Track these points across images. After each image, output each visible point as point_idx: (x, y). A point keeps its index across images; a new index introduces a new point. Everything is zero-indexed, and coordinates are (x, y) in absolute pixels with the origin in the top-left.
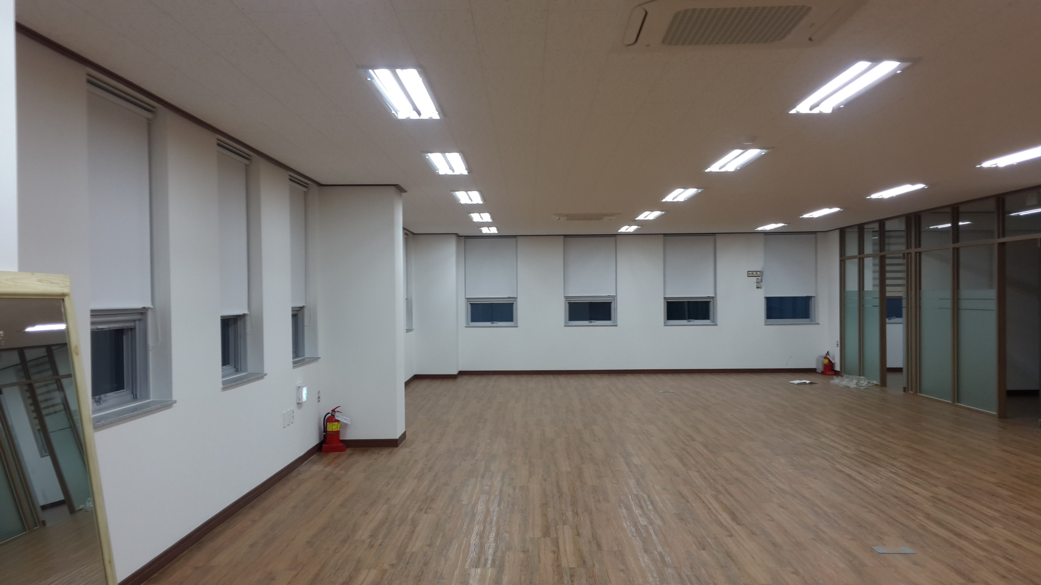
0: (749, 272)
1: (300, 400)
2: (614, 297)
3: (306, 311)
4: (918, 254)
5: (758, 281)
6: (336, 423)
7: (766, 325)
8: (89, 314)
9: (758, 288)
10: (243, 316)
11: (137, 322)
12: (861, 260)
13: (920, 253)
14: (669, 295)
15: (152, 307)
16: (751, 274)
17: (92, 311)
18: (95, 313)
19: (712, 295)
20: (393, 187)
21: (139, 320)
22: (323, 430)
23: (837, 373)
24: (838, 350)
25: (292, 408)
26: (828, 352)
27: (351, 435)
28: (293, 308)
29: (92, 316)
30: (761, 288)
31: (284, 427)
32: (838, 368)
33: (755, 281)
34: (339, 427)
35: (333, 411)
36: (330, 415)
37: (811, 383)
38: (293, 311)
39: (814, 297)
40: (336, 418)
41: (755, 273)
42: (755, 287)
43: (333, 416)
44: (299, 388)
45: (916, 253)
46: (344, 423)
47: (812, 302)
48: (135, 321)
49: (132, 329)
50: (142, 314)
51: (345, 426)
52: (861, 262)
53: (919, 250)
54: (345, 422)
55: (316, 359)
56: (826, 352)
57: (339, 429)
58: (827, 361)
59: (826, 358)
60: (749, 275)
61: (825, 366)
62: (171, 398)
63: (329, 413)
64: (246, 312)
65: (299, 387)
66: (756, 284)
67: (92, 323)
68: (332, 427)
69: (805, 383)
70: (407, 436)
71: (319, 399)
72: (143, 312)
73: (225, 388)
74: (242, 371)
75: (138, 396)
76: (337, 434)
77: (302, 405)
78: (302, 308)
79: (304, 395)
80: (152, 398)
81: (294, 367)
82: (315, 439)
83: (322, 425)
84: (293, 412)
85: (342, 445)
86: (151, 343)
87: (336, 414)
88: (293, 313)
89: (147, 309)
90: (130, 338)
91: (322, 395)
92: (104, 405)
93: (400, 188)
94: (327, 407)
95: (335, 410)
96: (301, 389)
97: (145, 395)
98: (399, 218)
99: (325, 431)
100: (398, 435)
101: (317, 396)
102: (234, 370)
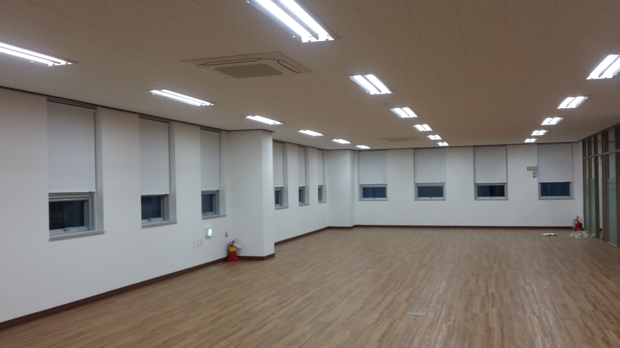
0: (528, 168)
1: (207, 235)
2: (444, 183)
3: (220, 193)
4: (607, 156)
5: (534, 173)
6: (234, 247)
7: (539, 199)
8: (48, 195)
9: (534, 177)
10: (166, 195)
12: (590, 160)
13: (608, 155)
14: (479, 181)
16: (529, 169)
17: (49, 194)
18: (50, 194)
19: (505, 182)
23: (583, 230)
24: (583, 215)
25: (201, 239)
26: (578, 216)
27: (243, 254)
28: (202, 192)
29: (49, 196)
30: (536, 177)
31: (194, 247)
32: (583, 227)
33: (532, 173)
34: (235, 249)
35: (233, 241)
36: (231, 244)
37: (554, 235)
39: (572, 182)
40: (234, 245)
41: (532, 168)
42: (532, 176)
43: (232, 244)
44: (207, 230)
45: (605, 155)
47: (571, 185)
48: (88, 197)
49: (88, 201)
51: (239, 249)
52: (590, 161)
53: (607, 153)
54: (239, 247)
55: (225, 216)
56: (577, 217)
57: (235, 251)
58: (577, 222)
59: (576, 220)
60: (528, 169)
61: (576, 225)
62: (104, 230)
63: (230, 243)
64: (168, 193)
66: (533, 175)
67: (49, 199)
68: (232, 250)
69: (551, 235)
70: (276, 256)
71: (226, 235)
72: (92, 194)
73: (144, 227)
74: (167, 220)
75: (90, 229)
76: (235, 253)
77: (208, 237)
78: (218, 191)
79: (210, 233)
80: (96, 230)
81: (203, 219)
82: (222, 255)
83: (227, 247)
84: (202, 241)
85: (237, 259)
86: (96, 206)
87: (234, 243)
88: (203, 194)
89: (94, 192)
90: (87, 205)
91: (228, 234)
92: (68, 232)
93: (266, 130)
94: (230, 240)
95: (235, 241)
96: (208, 230)
97: (93, 229)
98: (268, 145)
99: (229, 251)
100: (265, 254)
101: (225, 234)
102: (163, 220)
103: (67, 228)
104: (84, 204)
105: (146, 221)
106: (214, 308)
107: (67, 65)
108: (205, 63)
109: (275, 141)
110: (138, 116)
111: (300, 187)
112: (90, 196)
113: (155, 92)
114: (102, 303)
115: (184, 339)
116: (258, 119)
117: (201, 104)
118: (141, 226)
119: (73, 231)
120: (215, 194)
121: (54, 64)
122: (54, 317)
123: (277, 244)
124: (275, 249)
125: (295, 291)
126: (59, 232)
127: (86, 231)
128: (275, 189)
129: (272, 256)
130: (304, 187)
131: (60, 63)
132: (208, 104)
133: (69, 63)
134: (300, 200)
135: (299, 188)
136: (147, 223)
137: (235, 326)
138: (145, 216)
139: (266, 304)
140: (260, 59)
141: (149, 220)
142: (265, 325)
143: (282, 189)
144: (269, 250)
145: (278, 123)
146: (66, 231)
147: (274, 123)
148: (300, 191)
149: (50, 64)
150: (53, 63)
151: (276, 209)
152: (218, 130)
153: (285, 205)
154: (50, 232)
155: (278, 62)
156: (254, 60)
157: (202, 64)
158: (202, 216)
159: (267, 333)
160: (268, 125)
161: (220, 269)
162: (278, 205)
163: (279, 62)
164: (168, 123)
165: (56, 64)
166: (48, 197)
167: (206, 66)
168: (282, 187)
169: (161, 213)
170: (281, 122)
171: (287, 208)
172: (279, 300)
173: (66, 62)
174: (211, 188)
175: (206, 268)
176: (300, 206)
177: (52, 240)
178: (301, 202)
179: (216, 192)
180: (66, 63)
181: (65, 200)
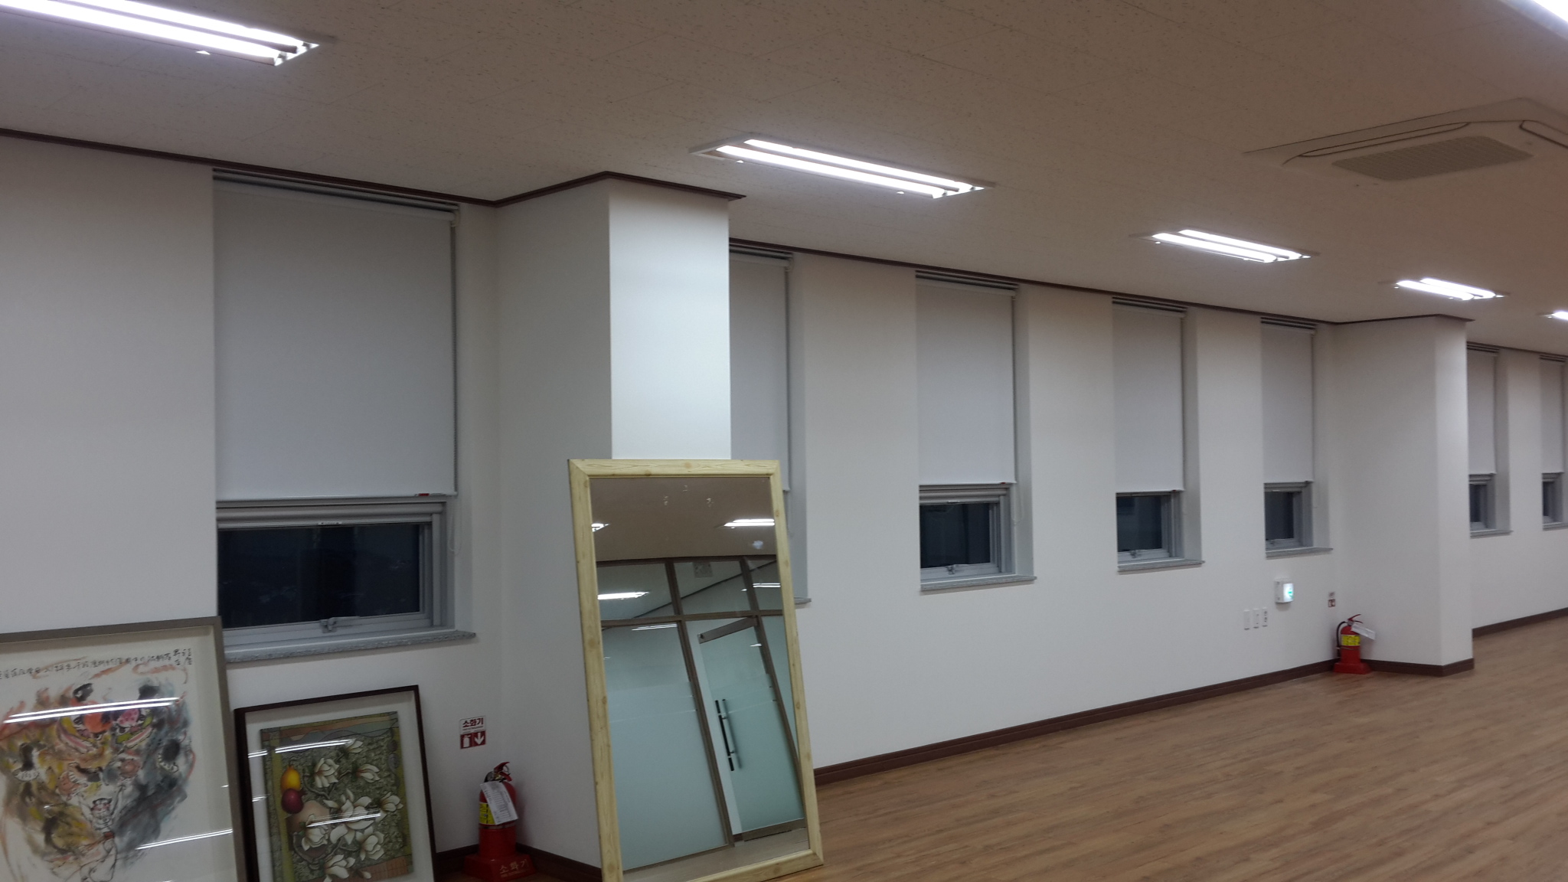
1: (1279, 599)
3: (1314, 489)
6: (1353, 636)
8: (917, 489)
10: (1176, 493)
11: (1002, 497)
15: (1014, 482)
17: (921, 486)
18: (923, 489)
20: (1434, 317)
21: (1004, 495)
22: (1336, 644)
25: (1265, 608)
27: (1379, 654)
28: (1267, 486)
29: (921, 491)
31: (1247, 629)
34: (1357, 641)
35: (1350, 619)
36: (1344, 625)
38: (1265, 488)
40: (1353, 629)
43: (1350, 626)
44: (1279, 586)
46: (1366, 638)
48: (999, 496)
49: (997, 504)
50: (1007, 489)
51: (1369, 642)
54: (1367, 636)
55: (1328, 550)
57: (1357, 644)
62: (1033, 574)
63: (1344, 622)
64: (1179, 487)
65: (1278, 583)
67: (921, 498)
68: (1348, 641)
70: (1477, 666)
71: (1332, 603)
72: (1006, 487)
73: (1123, 571)
74: (1176, 556)
75: (1003, 569)
76: (1356, 650)
77: (1282, 605)
78: (1307, 484)
79: (1288, 592)
80: (1017, 573)
81: (1269, 556)
82: (1320, 653)
83: (1335, 637)
84: (1266, 612)
85: (1362, 666)
86: (1015, 518)
87: (1355, 624)
88: (1269, 491)
89: (1011, 484)
90: (995, 512)
91: (1338, 598)
92: (957, 574)
93: (1449, 316)
94: (1341, 614)
95: (1354, 619)
96: (1282, 586)
97: (1010, 570)
98: (1455, 359)
99: (1339, 645)
100: (1445, 659)
101: (1327, 598)
102: (1167, 554)
103: (955, 566)
104: (990, 511)
105: (1127, 555)
106: (1314, 791)
107: (973, 193)
108: (1309, 151)
109: (1472, 347)
110: (1109, 299)
111: (1545, 475)
112: (1004, 492)
113: (1163, 237)
114: (1032, 746)
115: (1247, 860)
116: (1432, 286)
117: (1275, 258)
118: (1115, 567)
119: (967, 572)
120: (1299, 493)
121: (944, 194)
122: (931, 767)
123: (1479, 633)
124: (1474, 648)
125: (1549, 769)
126: (939, 574)
127: (994, 574)
128: (1470, 481)
129: (1463, 667)
130: (1559, 474)
131: (957, 190)
132: (1294, 256)
133: (978, 188)
134: (1546, 512)
135: (1544, 478)
136: (1129, 561)
137: (1381, 843)
138: (1125, 544)
139: (1464, 795)
140: (1468, 124)
141: (1133, 555)
142: (1470, 851)
143: (1490, 480)
144: (1456, 648)
145: (1488, 295)
146: (954, 571)
147: (1475, 295)
148: (1546, 485)
149: (937, 194)
150: (943, 191)
151: (1473, 536)
152: (1308, 324)
153: (1499, 525)
154: (922, 573)
155: (1521, 127)
156: (1452, 127)
157: (1301, 156)
158: (1267, 549)
159: (1480, 873)
160: (1456, 303)
161: (1317, 690)
162: (1480, 527)
163: (1525, 126)
164: (1181, 312)
165: (950, 193)
166: (917, 494)
167: (1306, 159)
168: (1491, 475)
169: (1163, 538)
170: (1496, 292)
171: (1507, 533)
172: (1503, 788)
173: (971, 186)
174: (1289, 475)
175: (1279, 685)
176: (1546, 529)
177: (925, 590)
178: (1548, 519)
179: (1301, 487)
180: (972, 188)
181: (950, 501)
